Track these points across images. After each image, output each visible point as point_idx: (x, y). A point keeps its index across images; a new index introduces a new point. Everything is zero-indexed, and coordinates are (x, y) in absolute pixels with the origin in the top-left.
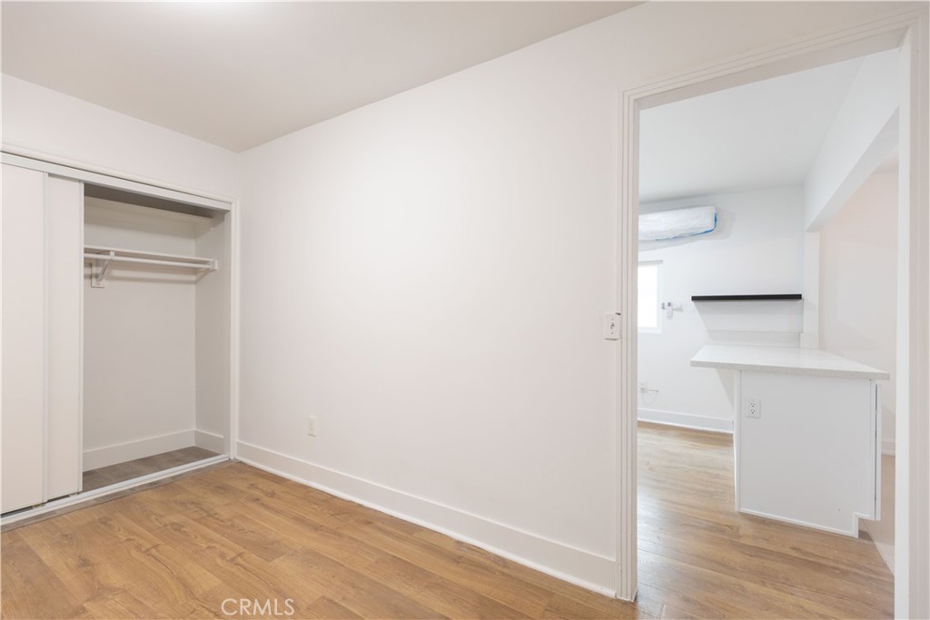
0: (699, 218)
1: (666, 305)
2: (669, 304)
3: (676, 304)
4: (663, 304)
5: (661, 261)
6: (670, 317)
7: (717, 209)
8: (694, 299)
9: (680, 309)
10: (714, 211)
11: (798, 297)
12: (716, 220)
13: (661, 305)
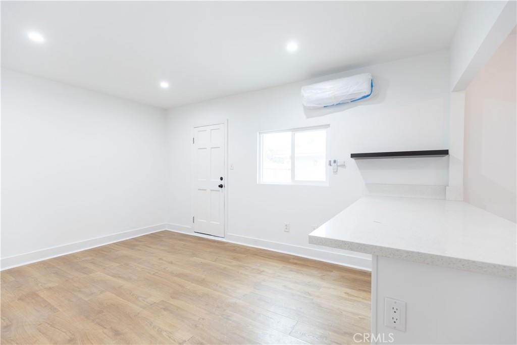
0: (357, 85)
1: (332, 162)
2: (335, 162)
3: (340, 162)
4: (330, 161)
5: (328, 126)
6: (336, 172)
7: (372, 76)
8: (353, 156)
9: (343, 166)
10: (370, 77)
11: (445, 152)
12: (372, 86)
13: (328, 163)
